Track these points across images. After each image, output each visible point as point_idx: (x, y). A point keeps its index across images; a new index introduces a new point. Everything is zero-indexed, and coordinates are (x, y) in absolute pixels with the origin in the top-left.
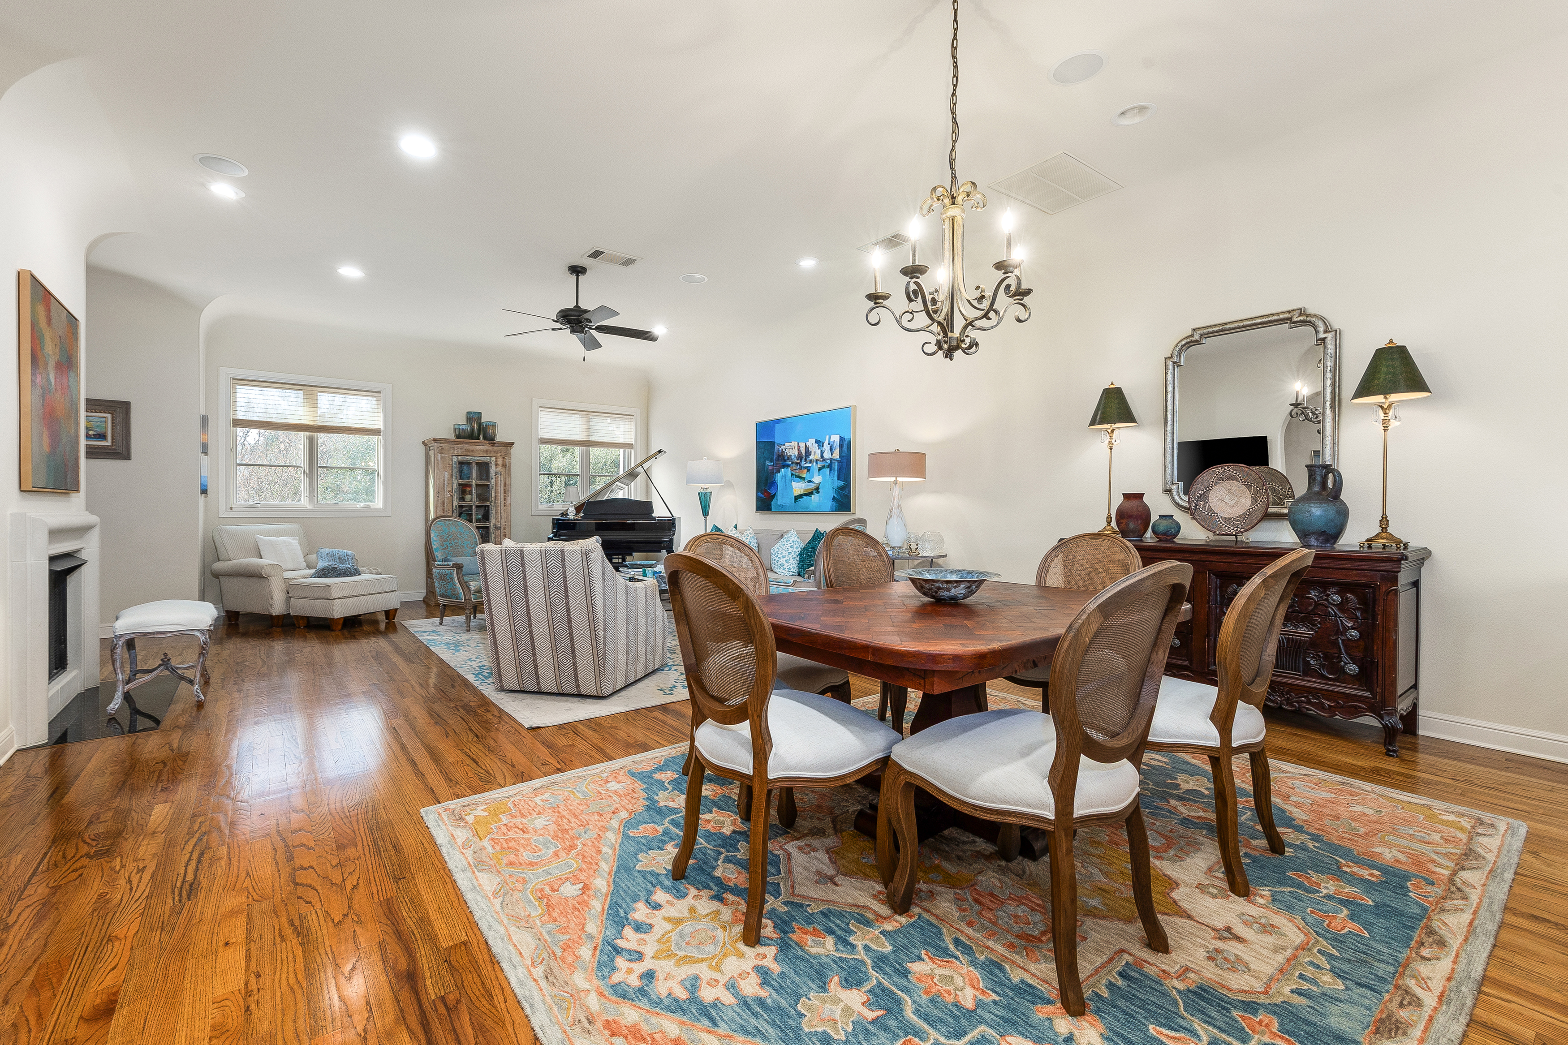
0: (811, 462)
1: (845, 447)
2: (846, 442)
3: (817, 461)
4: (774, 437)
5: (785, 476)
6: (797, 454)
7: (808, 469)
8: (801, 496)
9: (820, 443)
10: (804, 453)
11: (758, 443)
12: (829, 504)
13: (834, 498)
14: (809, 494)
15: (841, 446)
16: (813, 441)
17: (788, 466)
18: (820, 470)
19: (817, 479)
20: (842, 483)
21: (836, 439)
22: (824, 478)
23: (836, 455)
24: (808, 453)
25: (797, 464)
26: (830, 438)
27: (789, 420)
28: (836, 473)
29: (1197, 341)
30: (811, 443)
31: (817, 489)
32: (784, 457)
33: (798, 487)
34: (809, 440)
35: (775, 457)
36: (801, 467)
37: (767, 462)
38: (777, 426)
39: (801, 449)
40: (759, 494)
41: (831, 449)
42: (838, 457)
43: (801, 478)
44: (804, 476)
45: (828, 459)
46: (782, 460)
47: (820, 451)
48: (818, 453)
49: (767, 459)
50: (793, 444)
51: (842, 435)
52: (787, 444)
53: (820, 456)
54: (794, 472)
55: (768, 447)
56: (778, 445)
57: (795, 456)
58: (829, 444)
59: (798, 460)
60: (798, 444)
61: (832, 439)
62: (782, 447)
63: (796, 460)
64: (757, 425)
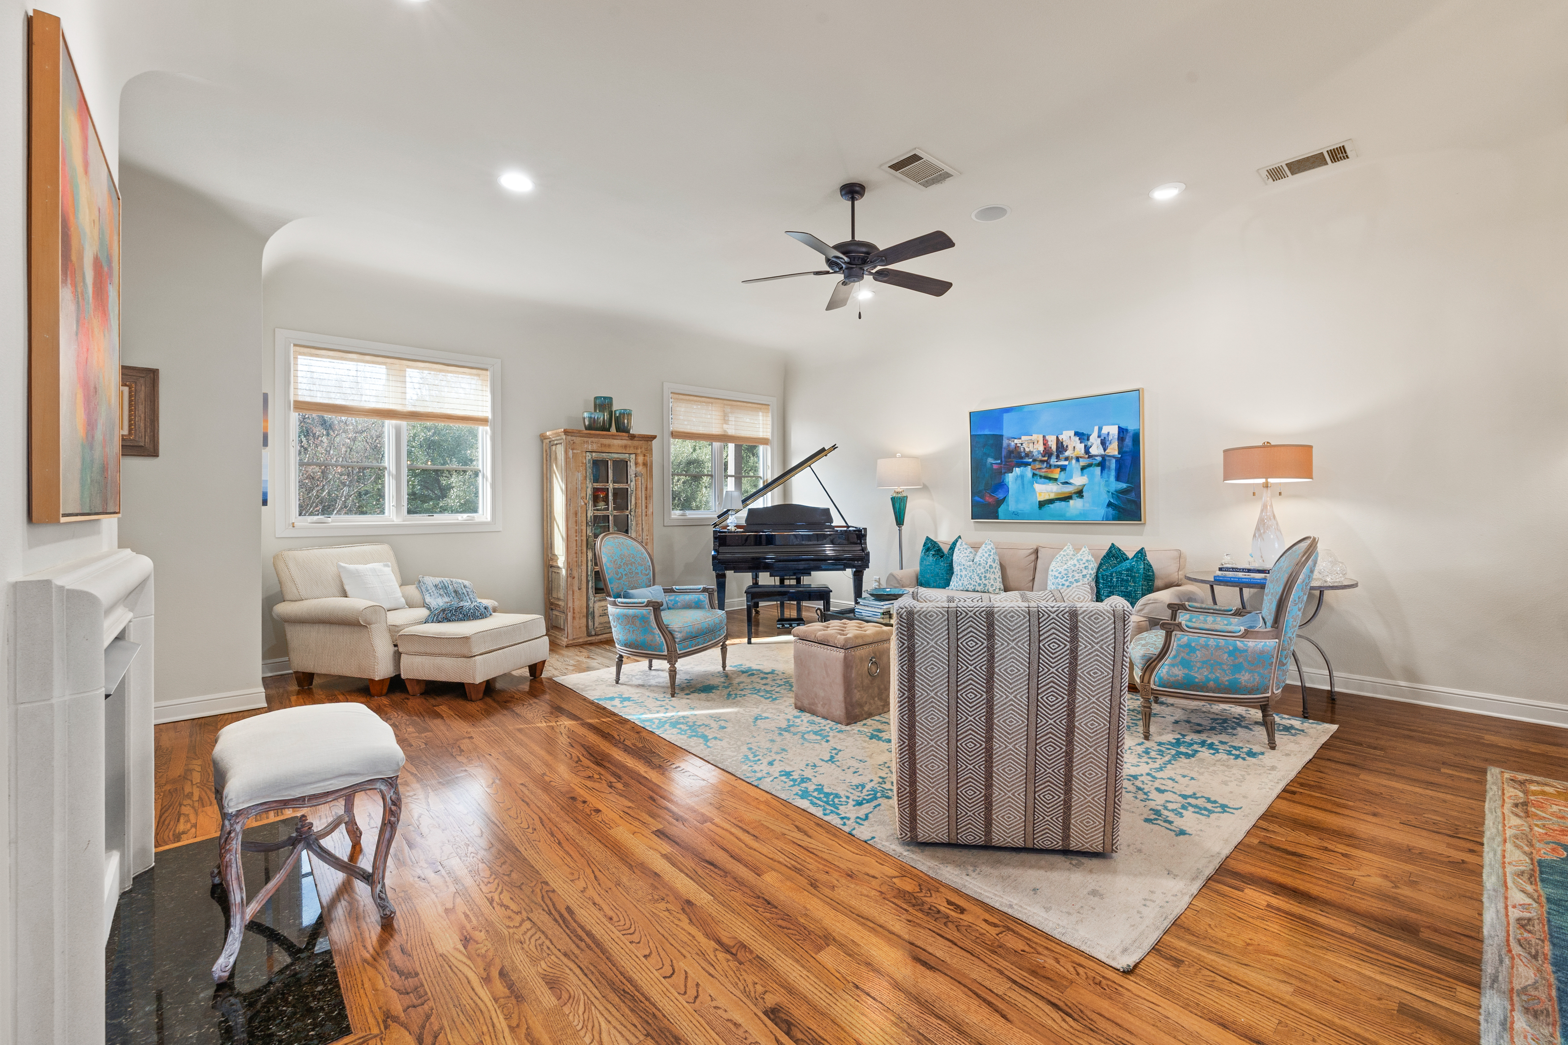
0: (1067, 459)
1: (1128, 441)
2: (1130, 434)
3: (1078, 459)
4: (1001, 428)
5: (1022, 477)
6: (1041, 448)
7: (1063, 468)
8: (1051, 501)
9: (1083, 437)
10: (1054, 448)
11: (972, 437)
12: (1102, 511)
13: (1110, 504)
14: (1067, 498)
15: (1121, 438)
16: (1072, 433)
17: (1027, 464)
18: (1083, 469)
19: (1078, 480)
20: (1123, 486)
21: (1113, 430)
22: (1091, 478)
23: (1113, 449)
24: (1061, 447)
25: (1042, 462)
26: (1100, 429)
27: (1028, 409)
28: (1113, 473)
30: (1067, 436)
31: (1080, 493)
32: (1020, 453)
33: (1045, 490)
34: (1064, 432)
35: (1004, 453)
36: (1050, 466)
37: (990, 460)
38: (1006, 416)
39: (1049, 443)
40: (977, 498)
41: (1104, 443)
42: (1116, 453)
43: (1050, 479)
44: (1056, 476)
45: (1097, 456)
46: (1014, 457)
47: (1083, 445)
48: (1080, 448)
49: (988, 456)
50: (1035, 437)
51: (1122, 426)
52: (1023, 438)
53: (1083, 451)
54: (1037, 472)
55: (991, 442)
56: (1009, 439)
57: (1039, 452)
58: (1099, 437)
59: (1044, 456)
60: (1044, 437)
61: (1105, 430)
62: (1016, 441)
63: (1040, 457)
64: (972, 414)
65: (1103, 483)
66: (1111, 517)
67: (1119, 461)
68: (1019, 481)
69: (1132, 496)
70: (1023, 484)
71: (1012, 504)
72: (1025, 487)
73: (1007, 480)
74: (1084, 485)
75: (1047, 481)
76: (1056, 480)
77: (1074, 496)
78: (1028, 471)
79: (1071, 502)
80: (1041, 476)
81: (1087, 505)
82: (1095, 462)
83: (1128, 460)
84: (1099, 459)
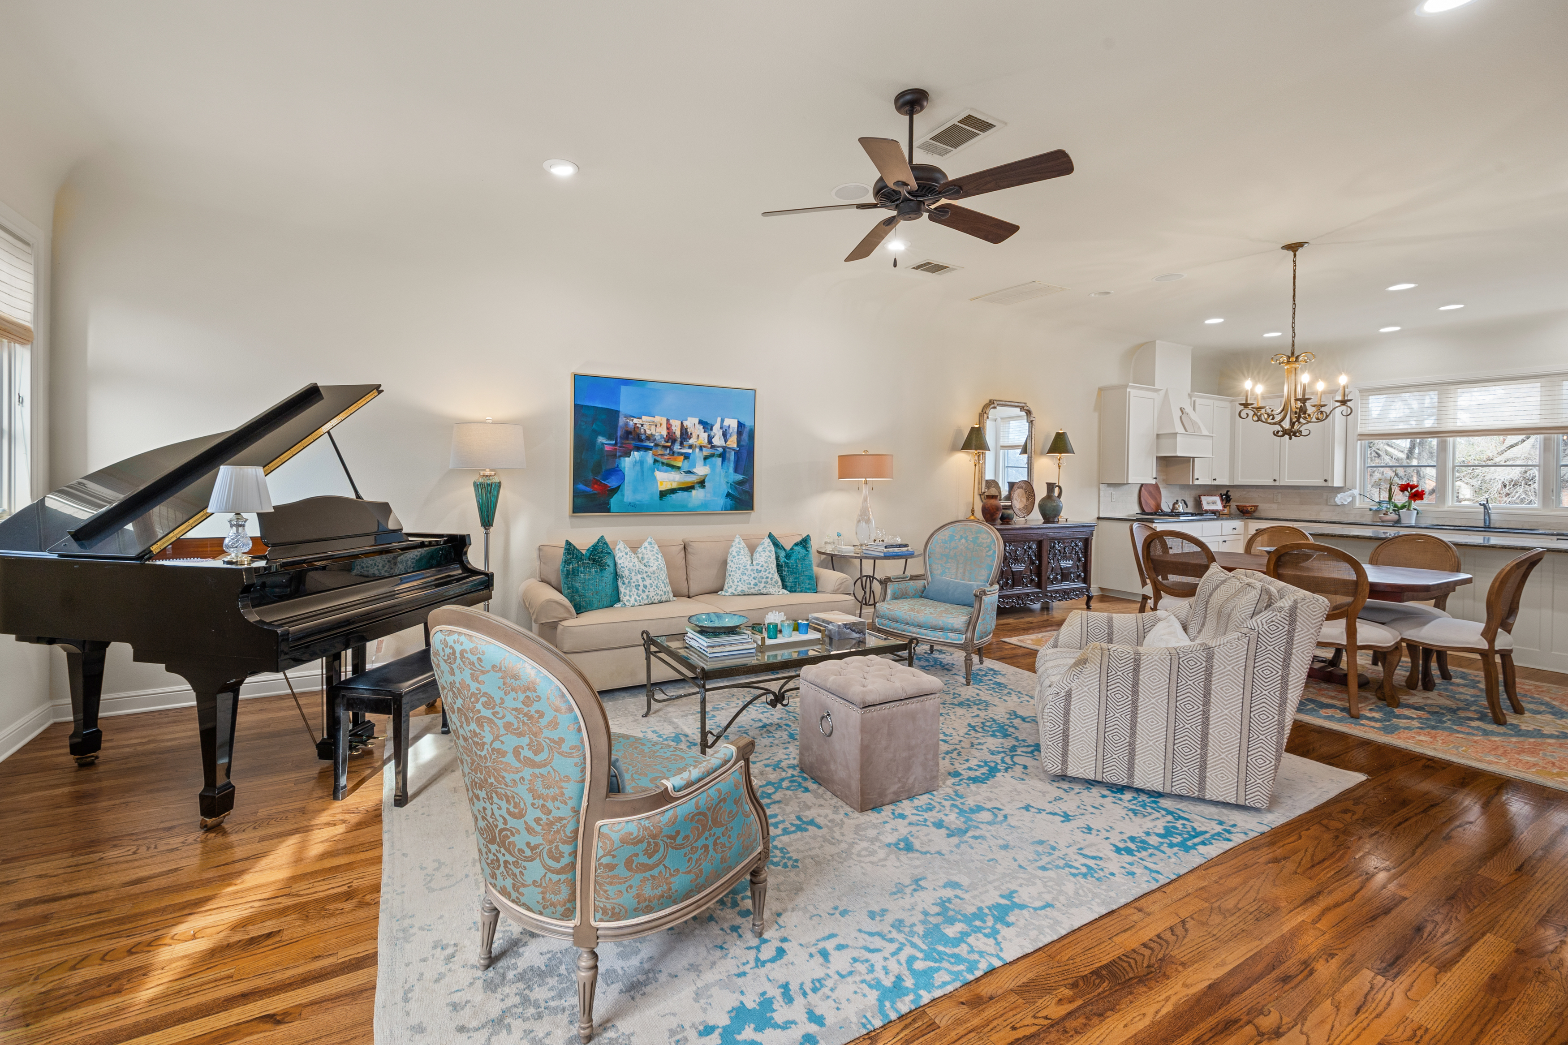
0: (690, 447)
1: (745, 436)
2: (747, 430)
3: (701, 448)
4: (618, 403)
5: (642, 462)
6: (664, 433)
7: (687, 457)
8: (673, 491)
9: (706, 426)
10: (678, 433)
11: (578, 409)
12: (721, 501)
13: (728, 495)
14: (689, 488)
15: (739, 433)
16: (696, 421)
17: (647, 449)
18: (706, 458)
19: (701, 470)
20: (740, 477)
21: (732, 423)
22: (713, 468)
23: (733, 443)
24: (685, 434)
25: (665, 447)
26: (722, 421)
27: (650, 385)
28: (732, 465)
29: (995, 407)
30: (691, 423)
31: (702, 483)
32: (639, 435)
33: (666, 479)
34: (689, 419)
35: (619, 433)
36: (674, 453)
37: (601, 440)
38: (624, 389)
39: (673, 428)
40: (581, 487)
41: (725, 435)
42: (735, 446)
43: (673, 467)
44: (679, 464)
45: (719, 447)
46: (633, 439)
47: (706, 434)
48: (704, 437)
49: (598, 433)
50: (657, 419)
51: (741, 421)
52: (644, 418)
53: (706, 441)
54: (659, 458)
55: (604, 417)
56: (627, 417)
57: (662, 436)
58: (721, 428)
59: (667, 442)
60: (668, 420)
61: (727, 422)
62: (635, 420)
63: (663, 443)
64: (577, 378)
65: (723, 474)
66: (729, 507)
67: (737, 453)
68: (638, 468)
69: (746, 487)
70: (642, 471)
71: (628, 494)
73: (623, 465)
74: (706, 475)
75: (670, 469)
76: (679, 468)
77: (697, 486)
78: (649, 457)
79: (694, 492)
80: (663, 463)
81: (708, 495)
82: (717, 453)
83: (745, 455)
84: (721, 450)
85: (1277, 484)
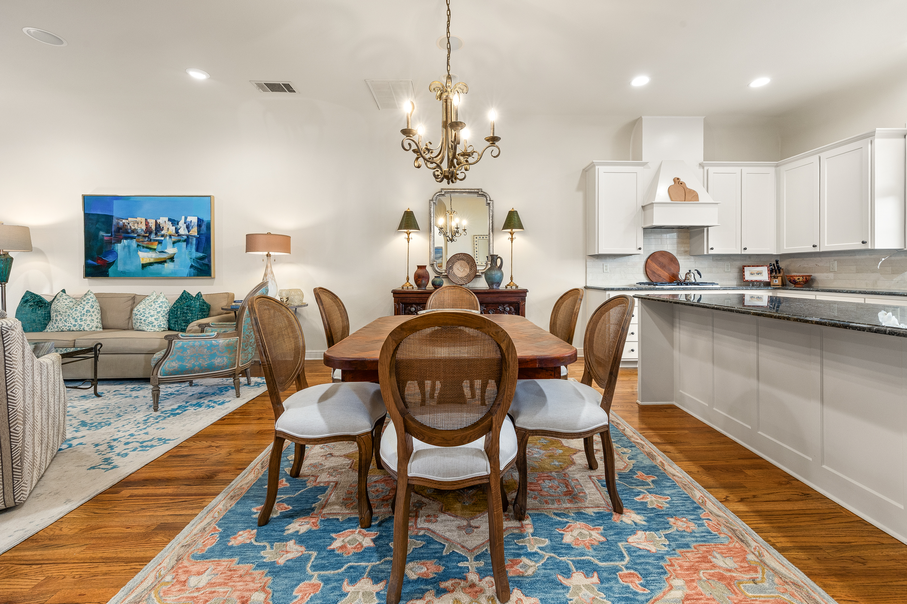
0: (163, 236)
1: (204, 227)
2: (205, 223)
3: (170, 236)
4: (112, 211)
6: (144, 228)
7: (160, 242)
8: (151, 264)
9: (174, 222)
10: (154, 228)
11: (86, 215)
12: (186, 270)
13: (192, 266)
14: (162, 262)
15: (199, 226)
16: (166, 219)
17: (132, 238)
18: (174, 243)
19: (171, 250)
20: (201, 255)
21: (194, 220)
22: (179, 249)
23: (194, 232)
24: (159, 228)
25: (145, 237)
26: (186, 218)
27: (132, 199)
28: (194, 247)
29: (443, 195)
30: (163, 220)
31: (172, 259)
32: (126, 230)
33: (146, 257)
34: (161, 218)
35: (113, 229)
36: (151, 240)
37: (102, 233)
38: (115, 202)
39: (150, 224)
40: (90, 261)
41: (188, 227)
42: (196, 234)
43: (151, 249)
44: (155, 247)
45: (184, 235)
46: (123, 232)
47: (174, 228)
48: (172, 229)
49: (100, 230)
50: (139, 219)
51: (200, 217)
52: (130, 219)
53: (174, 232)
54: (140, 244)
55: (103, 220)
56: (118, 219)
57: (142, 230)
58: (185, 223)
59: (146, 233)
60: (146, 220)
61: (189, 219)
62: (124, 221)
63: (143, 233)
64: (85, 197)
65: (187, 253)
66: (192, 274)
67: (198, 239)
68: (126, 250)
69: (206, 261)
70: (129, 252)
71: (120, 266)
72: (130, 253)
73: (116, 248)
74: (175, 254)
75: (148, 250)
76: (155, 249)
77: (168, 261)
78: (134, 243)
79: (166, 264)
80: (143, 247)
81: (177, 267)
82: (182, 239)
83: (204, 239)
84: (185, 237)
85: (817, 250)
